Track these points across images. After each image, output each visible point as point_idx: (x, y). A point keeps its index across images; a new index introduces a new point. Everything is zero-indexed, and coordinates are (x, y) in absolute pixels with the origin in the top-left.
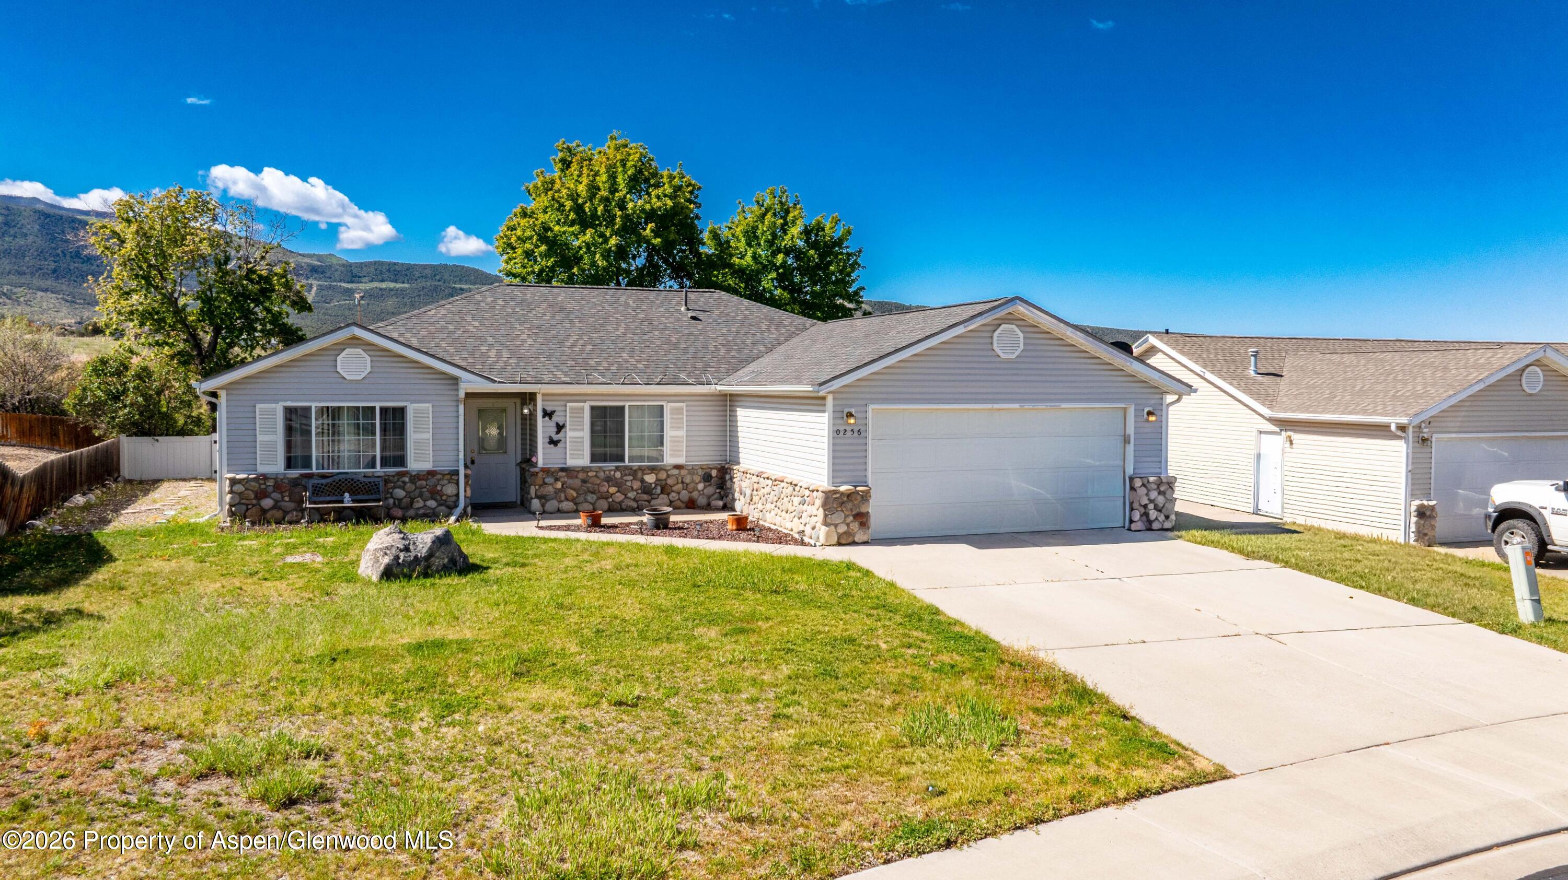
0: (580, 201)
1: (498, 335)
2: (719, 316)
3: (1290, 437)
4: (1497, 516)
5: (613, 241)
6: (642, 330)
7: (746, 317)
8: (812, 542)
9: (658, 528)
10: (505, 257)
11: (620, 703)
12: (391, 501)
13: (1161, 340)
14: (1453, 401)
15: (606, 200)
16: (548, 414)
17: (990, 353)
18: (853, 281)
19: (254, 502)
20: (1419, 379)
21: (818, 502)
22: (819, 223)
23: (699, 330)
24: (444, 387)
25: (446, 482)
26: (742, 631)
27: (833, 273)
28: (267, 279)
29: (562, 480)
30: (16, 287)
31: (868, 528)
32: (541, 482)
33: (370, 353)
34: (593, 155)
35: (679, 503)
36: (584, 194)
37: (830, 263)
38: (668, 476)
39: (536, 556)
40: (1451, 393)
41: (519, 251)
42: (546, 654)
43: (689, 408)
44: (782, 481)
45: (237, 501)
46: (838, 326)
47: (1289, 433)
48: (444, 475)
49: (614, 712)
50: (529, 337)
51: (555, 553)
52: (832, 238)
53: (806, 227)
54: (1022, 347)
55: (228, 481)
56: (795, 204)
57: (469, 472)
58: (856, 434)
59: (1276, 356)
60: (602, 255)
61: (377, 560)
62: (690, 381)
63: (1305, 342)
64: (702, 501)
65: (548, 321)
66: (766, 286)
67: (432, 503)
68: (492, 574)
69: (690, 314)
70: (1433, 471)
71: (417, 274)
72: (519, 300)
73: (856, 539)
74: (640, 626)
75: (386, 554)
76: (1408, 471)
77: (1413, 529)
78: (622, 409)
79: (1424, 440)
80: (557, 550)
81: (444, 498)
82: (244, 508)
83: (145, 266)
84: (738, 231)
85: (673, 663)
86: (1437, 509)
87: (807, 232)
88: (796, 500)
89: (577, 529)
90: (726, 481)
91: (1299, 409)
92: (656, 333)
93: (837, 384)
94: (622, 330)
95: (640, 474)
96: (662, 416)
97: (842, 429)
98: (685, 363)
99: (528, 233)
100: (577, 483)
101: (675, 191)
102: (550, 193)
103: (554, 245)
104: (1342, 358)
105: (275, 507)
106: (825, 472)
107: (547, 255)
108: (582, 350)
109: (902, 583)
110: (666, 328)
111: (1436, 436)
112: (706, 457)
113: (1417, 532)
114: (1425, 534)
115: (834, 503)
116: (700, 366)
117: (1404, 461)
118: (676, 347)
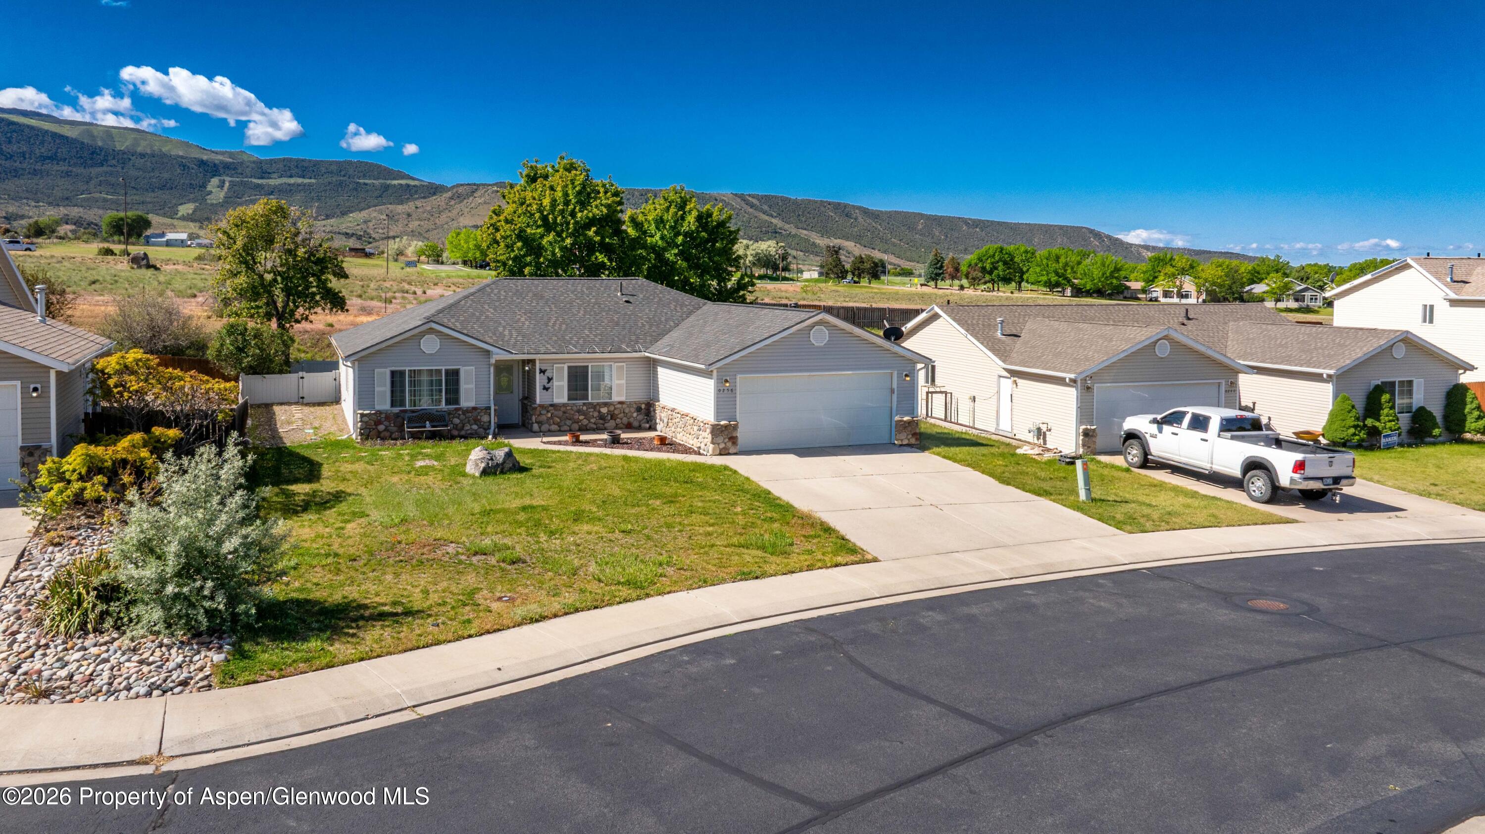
0: (545, 213)
1: (507, 319)
2: (643, 299)
3: (1016, 382)
4: (1126, 436)
5: (568, 241)
6: (595, 312)
7: (660, 299)
8: (705, 453)
9: (614, 443)
11: (623, 532)
12: (452, 426)
13: (943, 310)
14: (1106, 364)
15: (562, 212)
16: (542, 372)
17: (809, 343)
18: (734, 252)
19: (374, 427)
20: (1094, 347)
21: (708, 431)
22: (708, 211)
23: (631, 311)
24: (481, 357)
25: (483, 414)
26: (672, 502)
29: (551, 411)
31: (737, 445)
32: (538, 413)
33: (439, 337)
35: (624, 427)
36: (548, 208)
38: (615, 409)
39: (553, 462)
40: (1106, 358)
42: (584, 512)
43: (628, 367)
44: (687, 416)
45: (364, 427)
46: (722, 311)
47: (1016, 380)
48: (482, 409)
49: (622, 535)
50: (526, 319)
51: (561, 460)
52: (718, 221)
53: (699, 214)
54: (827, 339)
55: (359, 415)
56: (691, 197)
57: (497, 407)
58: (730, 393)
59: (1021, 321)
61: (477, 465)
62: (629, 349)
64: (636, 424)
65: (535, 307)
67: (475, 427)
68: (535, 472)
69: (625, 298)
70: (1095, 407)
71: (324, 170)
73: (730, 452)
75: (481, 461)
76: (1078, 408)
77: (1081, 442)
78: (587, 368)
79: (1088, 388)
80: (561, 458)
81: (483, 424)
82: (368, 431)
84: (650, 217)
85: (642, 515)
86: (1097, 431)
87: (699, 218)
88: (696, 428)
89: (565, 443)
90: (651, 412)
91: (1022, 363)
92: (604, 314)
93: (719, 364)
94: (582, 312)
95: (598, 407)
96: (611, 371)
97: (722, 388)
98: (624, 337)
99: (508, 233)
100: (560, 413)
103: (526, 241)
105: (386, 430)
106: (713, 414)
108: (560, 329)
109: (754, 478)
110: (610, 310)
111: (1096, 385)
112: (639, 396)
113: (1084, 445)
114: (1089, 447)
115: (717, 431)
116: (633, 338)
117: (1075, 400)
118: (617, 324)
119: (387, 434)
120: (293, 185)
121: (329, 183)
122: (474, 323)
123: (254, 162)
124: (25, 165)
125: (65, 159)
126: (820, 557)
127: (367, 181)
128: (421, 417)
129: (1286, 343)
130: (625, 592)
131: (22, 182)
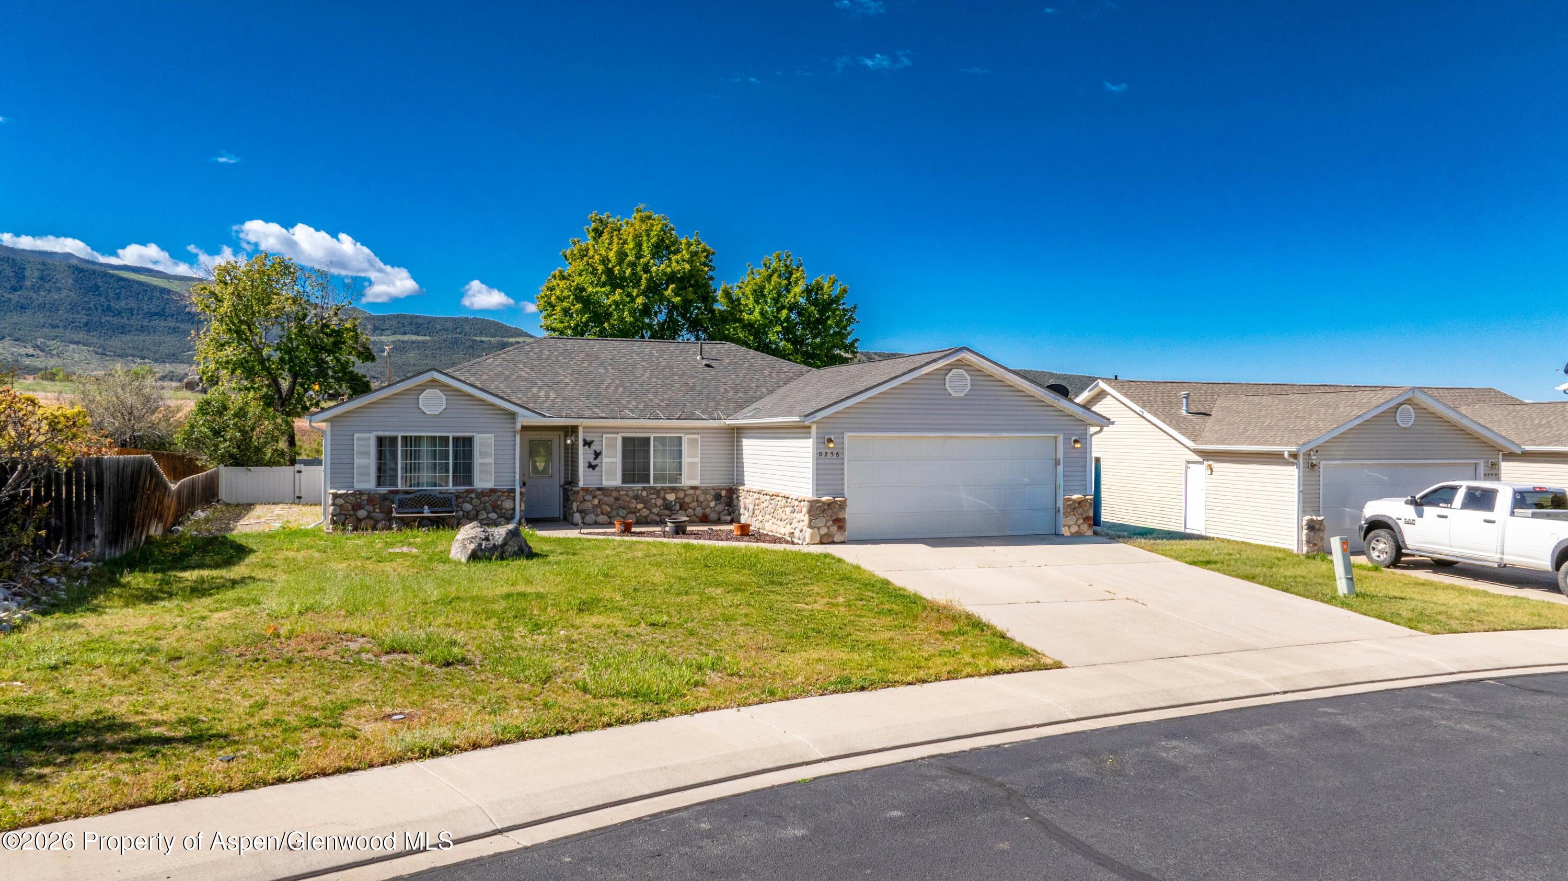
0: (610, 266)
1: (545, 379)
2: (729, 364)
3: (1210, 466)
4: (1367, 527)
5: (640, 300)
6: (664, 375)
7: (752, 365)
8: (800, 542)
9: (678, 533)
10: (545, 313)
11: (654, 625)
12: (461, 513)
13: (1109, 385)
14: (1335, 434)
15: (633, 265)
16: (587, 444)
17: (944, 392)
18: (849, 334)
19: (352, 513)
20: (1314, 416)
21: (805, 510)
22: (818, 283)
23: (711, 376)
24: (504, 421)
25: (505, 498)
26: (739, 590)
27: (831, 327)
28: (338, 333)
29: (599, 497)
30: (49, 340)
31: (845, 531)
32: (581, 499)
33: (445, 393)
34: (621, 225)
35: (694, 518)
36: (614, 259)
37: (828, 318)
38: (686, 495)
39: (581, 549)
40: (1335, 426)
41: (558, 309)
42: (599, 600)
43: (703, 439)
44: (778, 496)
45: (338, 511)
46: (829, 373)
47: (1210, 462)
48: (503, 492)
49: (650, 629)
50: (571, 381)
52: (830, 296)
53: (807, 286)
54: (969, 387)
55: (331, 496)
56: (798, 267)
57: (523, 490)
58: (835, 456)
59: (1209, 398)
60: (630, 313)
61: (465, 547)
62: (704, 417)
63: (1238, 386)
64: (713, 516)
65: (586, 368)
66: (772, 338)
67: (493, 516)
68: (551, 558)
69: (705, 362)
70: (1321, 492)
71: (439, 327)
72: (561, 350)
73: (835, 540)
74: (666, 586)
75: (472, 542)
76: (1300, 492)
77: (1304, 538)
78: (648, 439)
79: (1313, 466)
80: (598, 546)
81: (503, 511)
82: (343, 517)
83: (236, 321)
84: (748, 291)
85: (690, 606)
86: (1325, 522)
87: (808, 291)
88: (788, 510)
89: (613, 534)
90: (733, 500)
91: (1218, 442)
92: (676, 378)
93: (819, 416)
94: (647, 375)
95: (662, 493)
96: (681, 446)
97: (823, 451)
98: (700, 402)
99: (566, 293)
100: (611, 500)
101: (692, 256)
102: (585, 258)
103: (587, 302)
104: (1261, 399)
105: (368, 517)
106: (810, 486)
107: (581, 312)
108: (615, 392)
109: (867, 567)
110: (684, 373)
111: (1322, 462)
112: (717, 480)
113: (1308, 542)
114: (1315, 545)
115: (817, 510)
116: (712, 404)
117: (1296, 482)
118: (692, 389)
119: (371, 522)
120: (407, 342)
121: (445, 340)
122: (501, 383)
124: (132, 322)
125: (173, 315)
126: (967, 658)
127: (483, 339)
128: (415, 501)
129: (1548, 422)
130: (622, 707)
131: (129, 338)
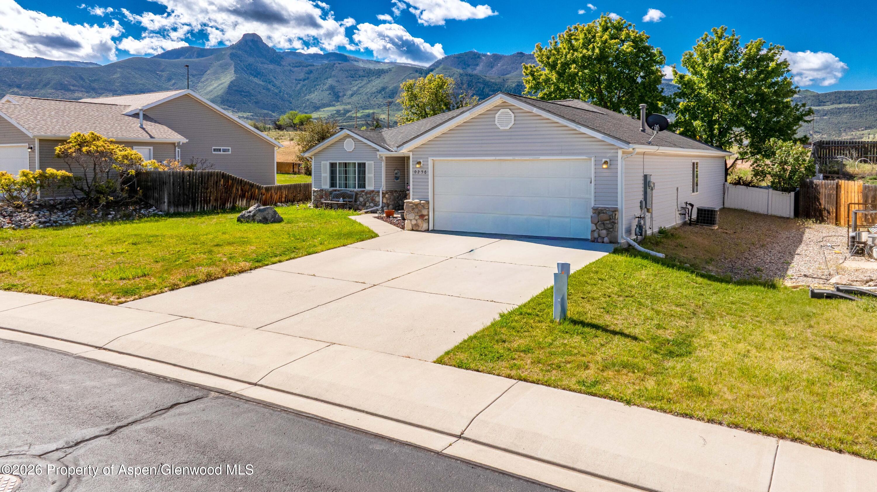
17: (494, 127)
19: (320, 200)
31: (428, 224)
33: (354, 140)
45: (315, 199)
48: (376, 193)
54: (513, 122)
58: (424, 173)
71: (866, 97)
73: (421, 229)
81: (376, 202)
82: (317, 202)
97: (417, 170)
120: (842, 108)
121: (870, 105)
123: (814, 96)
128: (340, 195)
